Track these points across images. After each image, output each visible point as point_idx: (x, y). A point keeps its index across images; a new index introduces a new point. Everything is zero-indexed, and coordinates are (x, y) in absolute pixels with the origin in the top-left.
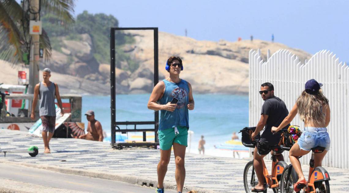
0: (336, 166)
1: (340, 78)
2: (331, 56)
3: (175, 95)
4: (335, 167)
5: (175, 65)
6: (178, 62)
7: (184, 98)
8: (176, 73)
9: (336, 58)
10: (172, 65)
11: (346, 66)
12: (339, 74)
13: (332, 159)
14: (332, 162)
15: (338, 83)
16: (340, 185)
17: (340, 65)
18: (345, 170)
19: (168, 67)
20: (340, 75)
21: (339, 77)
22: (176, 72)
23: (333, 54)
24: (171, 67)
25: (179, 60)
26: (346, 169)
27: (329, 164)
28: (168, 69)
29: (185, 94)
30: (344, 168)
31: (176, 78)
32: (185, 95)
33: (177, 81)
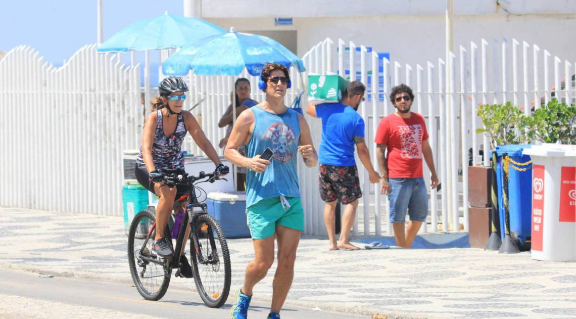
0: (41, 208)
1: (45, 85)
2: (32, 54)
3: (272, 137)
4: (39, 209)
5: (275, 80)
6: (281, 74)
7: (290, 143)
8: (279, 95)
9: (39, 55)
10: (269, 81)
11: (53, 68)
12: (43, 79)
13: (35, 198)
14: (35, 202)
15: (43, 92)
16: (47, 234)
17: (45, 67)
18: (54, 213)
19: (264, 84)
20: (46, 81)
21: (43, 83)
22: (278, 93)
23: (35, 52)
24: (269, 84)
25: (282, 70)
26: (55, 211)
27: (31, 205)
28: (264, 88)
29: (292, 136)
30: (52, 210)
31: (276, 104)
32: (291, 138)
33: (280, 109)
